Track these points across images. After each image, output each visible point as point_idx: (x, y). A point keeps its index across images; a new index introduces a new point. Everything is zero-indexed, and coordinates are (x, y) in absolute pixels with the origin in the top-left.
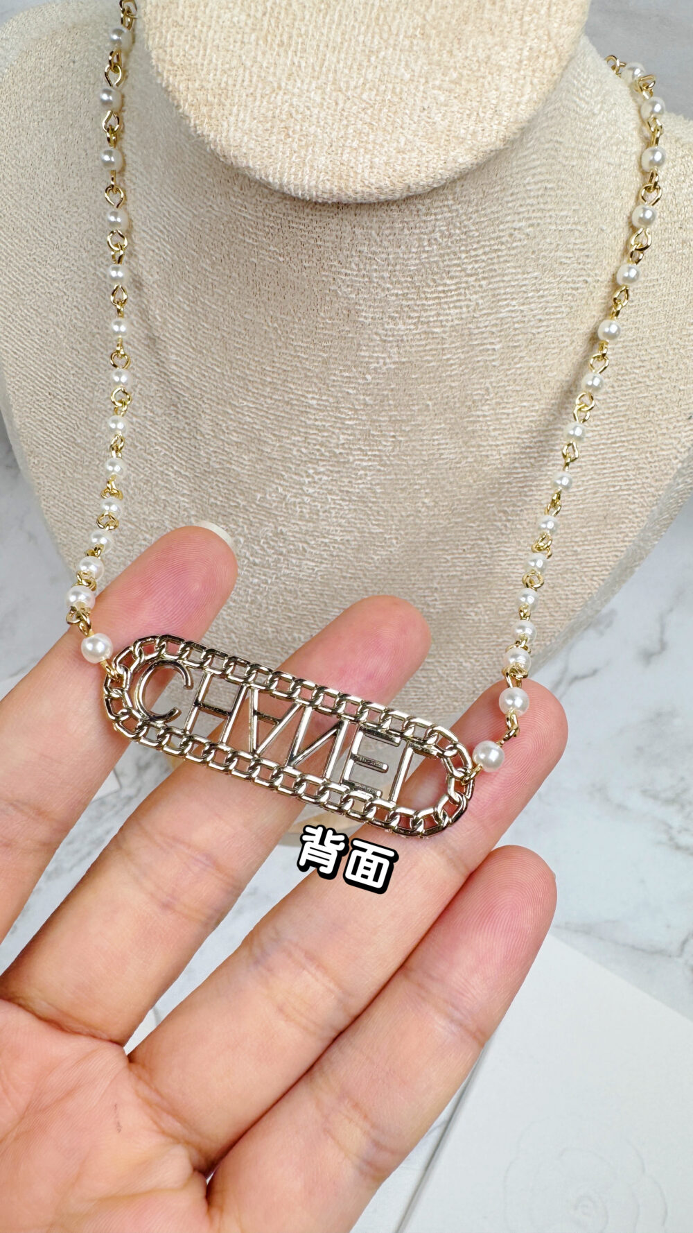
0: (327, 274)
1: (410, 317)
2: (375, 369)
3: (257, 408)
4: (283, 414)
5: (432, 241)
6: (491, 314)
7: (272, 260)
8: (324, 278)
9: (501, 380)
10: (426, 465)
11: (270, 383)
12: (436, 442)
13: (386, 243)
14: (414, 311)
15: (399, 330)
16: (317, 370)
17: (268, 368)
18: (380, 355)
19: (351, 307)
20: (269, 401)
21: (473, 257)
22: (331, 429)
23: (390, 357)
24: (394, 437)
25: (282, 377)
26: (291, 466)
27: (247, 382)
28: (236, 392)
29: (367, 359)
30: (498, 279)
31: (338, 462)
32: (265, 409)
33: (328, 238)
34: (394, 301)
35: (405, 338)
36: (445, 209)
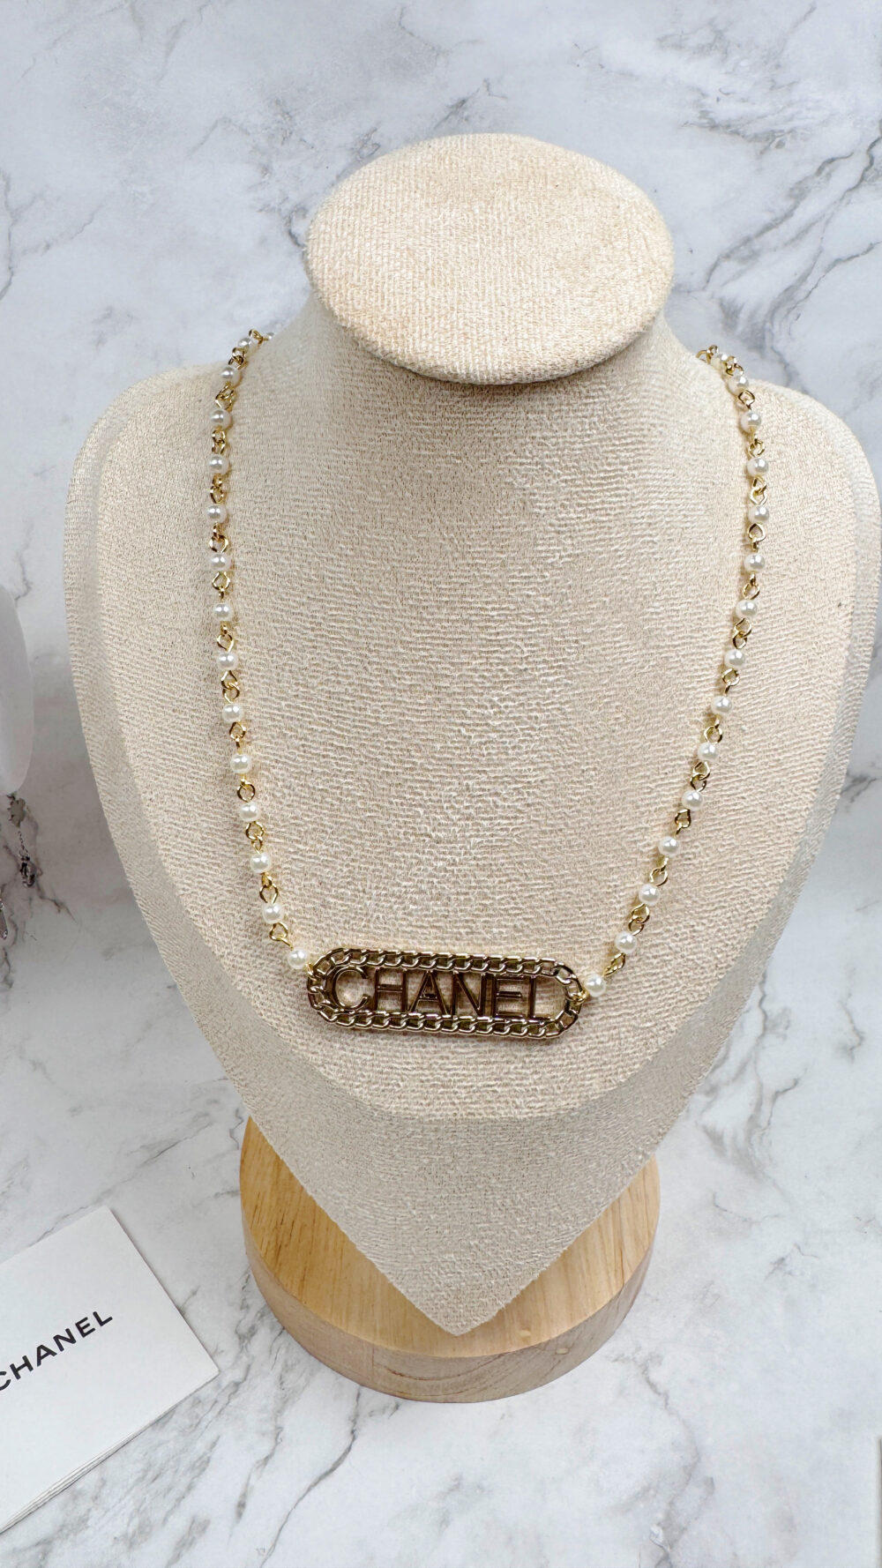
0: (503, 466)
1: (579, 505)
2: (552, 564)
3: (433, 638)
4: (462, 636)
5: (593, 425)
6: (645, 505)
7: (450, 466)
8: (500, 472)
9: (664, 575)
10: (611, 673)
11: (447, 602)
12: (618, 645)
13: (555, 427)
14: (584, 499)
15: (571, 519)
16: (496, 575)
17: (444, 586)
18: (556, 548)
19: (526, 498)
20: (446, 624)
21: (623, 444)
22: (513, 642)
23: (565, 550)
24: (576, 642)
25: (460, 592)
26: (472, 697)
27: (421, 610)
28: (409, 626)
29: (543, 555)
30: (645, 471)
31: (523, 681)
32: (442, 635)
33: (504, 428)
34: (564, 488)
35: (577, 528)
36: (600, 393)
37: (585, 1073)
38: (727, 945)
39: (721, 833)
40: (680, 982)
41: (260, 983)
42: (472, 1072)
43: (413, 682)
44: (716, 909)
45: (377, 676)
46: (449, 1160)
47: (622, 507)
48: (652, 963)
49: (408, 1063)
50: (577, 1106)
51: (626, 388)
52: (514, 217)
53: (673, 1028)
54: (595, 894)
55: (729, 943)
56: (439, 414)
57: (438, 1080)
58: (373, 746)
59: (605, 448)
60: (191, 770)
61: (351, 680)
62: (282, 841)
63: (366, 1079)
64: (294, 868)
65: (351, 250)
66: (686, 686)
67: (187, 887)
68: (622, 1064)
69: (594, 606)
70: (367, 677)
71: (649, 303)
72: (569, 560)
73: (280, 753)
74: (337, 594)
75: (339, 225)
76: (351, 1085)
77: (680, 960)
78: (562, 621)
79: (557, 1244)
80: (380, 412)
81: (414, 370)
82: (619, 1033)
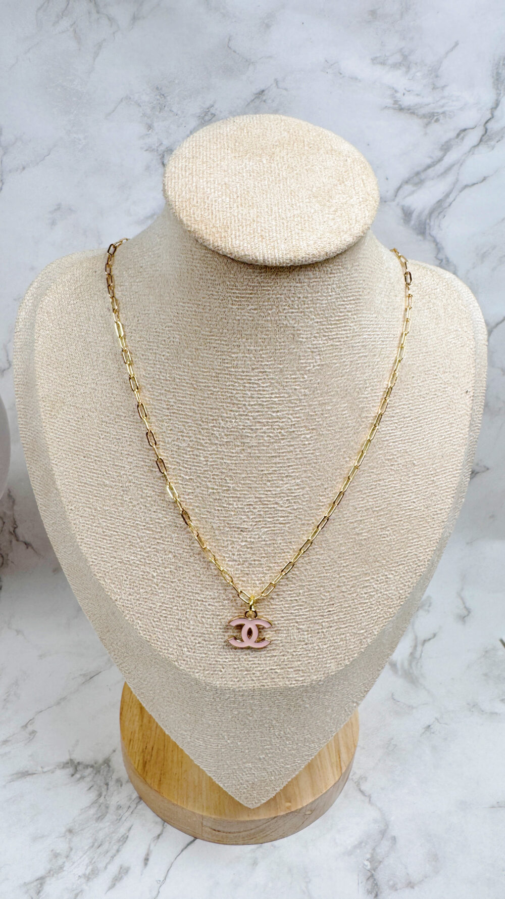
2: (309, 370)
5: (333, 290)
6: (360, 335)
8: (280, 318)
9: (370, 376)
10: (341, 432)
12: (345, 416)
14: (325, 332)
15: (320, 344)
16: (277, 377)
18: (311, 361)
19: (295, 333)
21: (349, 301)
22: (287, 416)
23: (316, 362)
29: (304, 365)
32: (246, 413)
33: (283, 292)
34: (316, 326)
35: (322, 349)
36: (338, 271)
37: (326, 660)
38: (405, 585)
39: (402, 522)
40: (380, 607)
41: (139, 615)
42: (263, 662)
43: (228, 440)
44: (399, 565)
45: (206, 436)
46: (249, 711)
47: (347, 337)
48: (364, 597)
49: (226, 658)
50: (322, 679)
51: (352, 267)
52: (287, 166)
53: (376, 633)
54: (333, 559)
55: (407, 584)
56: (246, 283)
57: (244, 667)
58: (204, 477)
59: (339, 303)
60: (95, 492)
61: (191, 439)
62: (151, 532)
63: (203, 668)
64: (158, 548)
65: (192, 184)
66: (383, 439)
67: (95, 561)
68: (347, 654)
69: (332, 393)
70: (201, 437)
71: (366, 218)
72: (317, 367)
73: (150, 481)
74: (182, 388)
75: (183, 169)
76: (193, 672)
77: (379, 595)
78: (314, 403)
79: (308, 755)
80: (209, 282)
81: (232, 257)
82: (345, 637)
